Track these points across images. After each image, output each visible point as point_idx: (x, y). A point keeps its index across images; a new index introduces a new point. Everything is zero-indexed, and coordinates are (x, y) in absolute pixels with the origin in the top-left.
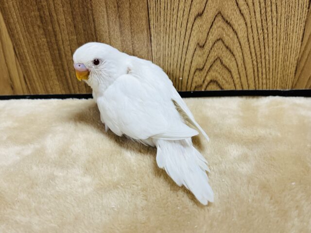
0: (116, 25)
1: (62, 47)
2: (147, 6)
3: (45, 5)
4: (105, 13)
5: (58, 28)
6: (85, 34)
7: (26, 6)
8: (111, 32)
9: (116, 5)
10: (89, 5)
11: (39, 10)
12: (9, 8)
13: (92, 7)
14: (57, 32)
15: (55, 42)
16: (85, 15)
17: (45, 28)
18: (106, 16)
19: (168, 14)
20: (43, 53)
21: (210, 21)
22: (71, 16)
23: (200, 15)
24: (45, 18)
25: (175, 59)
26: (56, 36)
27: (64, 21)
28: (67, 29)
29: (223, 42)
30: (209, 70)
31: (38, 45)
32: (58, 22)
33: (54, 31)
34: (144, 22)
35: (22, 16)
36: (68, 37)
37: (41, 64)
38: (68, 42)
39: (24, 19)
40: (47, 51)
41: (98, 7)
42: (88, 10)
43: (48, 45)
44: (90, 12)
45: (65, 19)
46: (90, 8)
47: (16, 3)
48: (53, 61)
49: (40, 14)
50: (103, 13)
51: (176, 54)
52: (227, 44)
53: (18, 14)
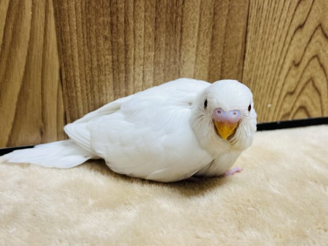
0: (207, 37)
1: (132, 68)
2: (247, 14)
3: (121, 8)
4: (198, 21)
5: (133, 40)
6: (166, 50)
7: (94, 8)
8: (200, 46)
9: (212, 11)
10: (180, 10)
11: (112, 14)
12: (69, 9)
13: (182, 14)
14: (130, 47)
15: (123, 60)
16: (172, 23)
17: (114, 40)
18: (197, 26)
19: (269, 25)
20: (103, 78)
21: (310, 34)
22: (154, 25)
23: (301, 27)
24: (117, 27)
25: (267, 81)
26: (126, 51)
27: (143, 31)
28: (144, 42)
29: (319, 59)
30: (300, 95)
31: (98, 65)
32: (134, 32)
33: (126, 45)
34: (241, 34)
35: (85, 22)
36: (143, 54)
37: (97, 93)
38: (142, 61)
39: (87, 27)
40: (109, 74)
41: (190, 13)
42: (177, 17)
43: (113, 65)
44: (179, 19)
45: (145, 27)
46: (180, 13)
47: (81, 3)
48: (114, 88)
49: (111, 20)
50: (195, 22)
51: (269, 75)
52: (322, 62)
53: (80, 20)
